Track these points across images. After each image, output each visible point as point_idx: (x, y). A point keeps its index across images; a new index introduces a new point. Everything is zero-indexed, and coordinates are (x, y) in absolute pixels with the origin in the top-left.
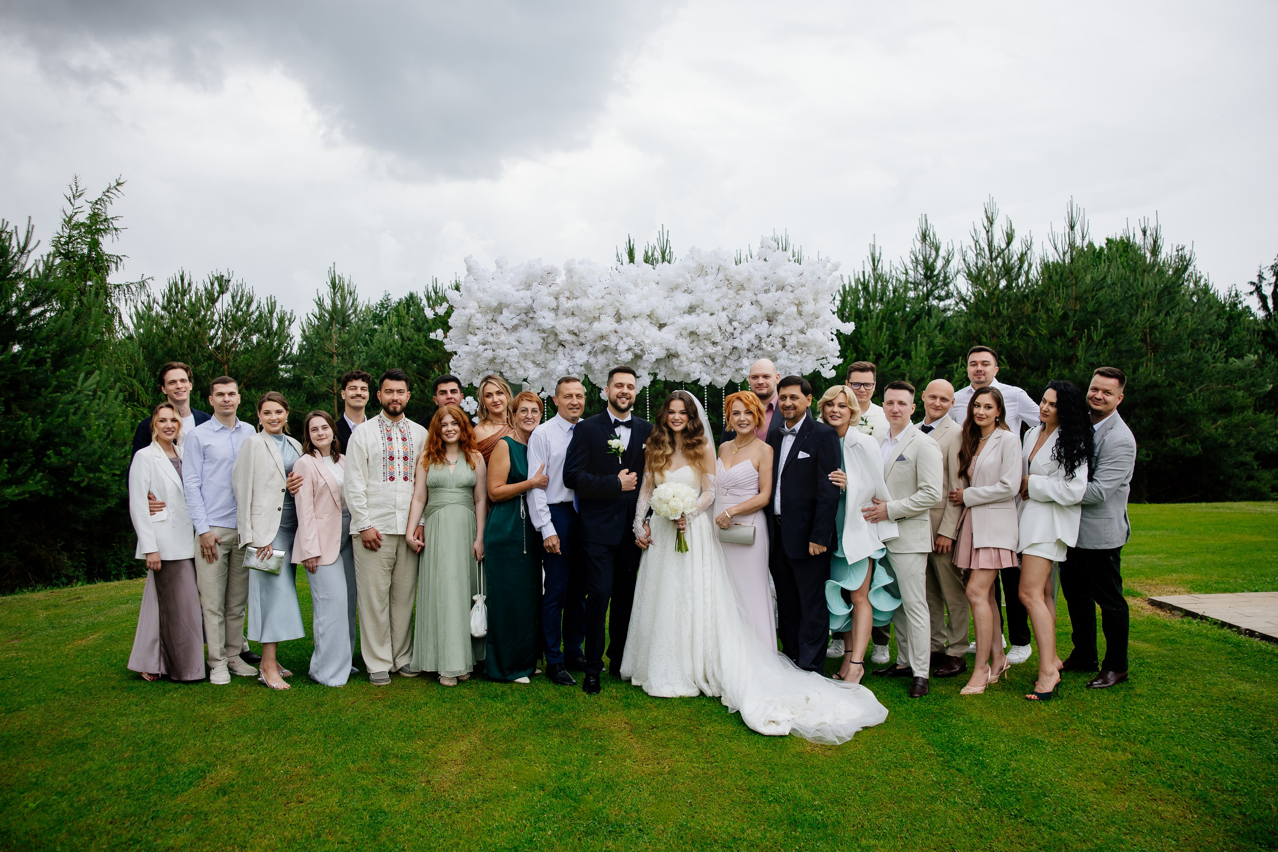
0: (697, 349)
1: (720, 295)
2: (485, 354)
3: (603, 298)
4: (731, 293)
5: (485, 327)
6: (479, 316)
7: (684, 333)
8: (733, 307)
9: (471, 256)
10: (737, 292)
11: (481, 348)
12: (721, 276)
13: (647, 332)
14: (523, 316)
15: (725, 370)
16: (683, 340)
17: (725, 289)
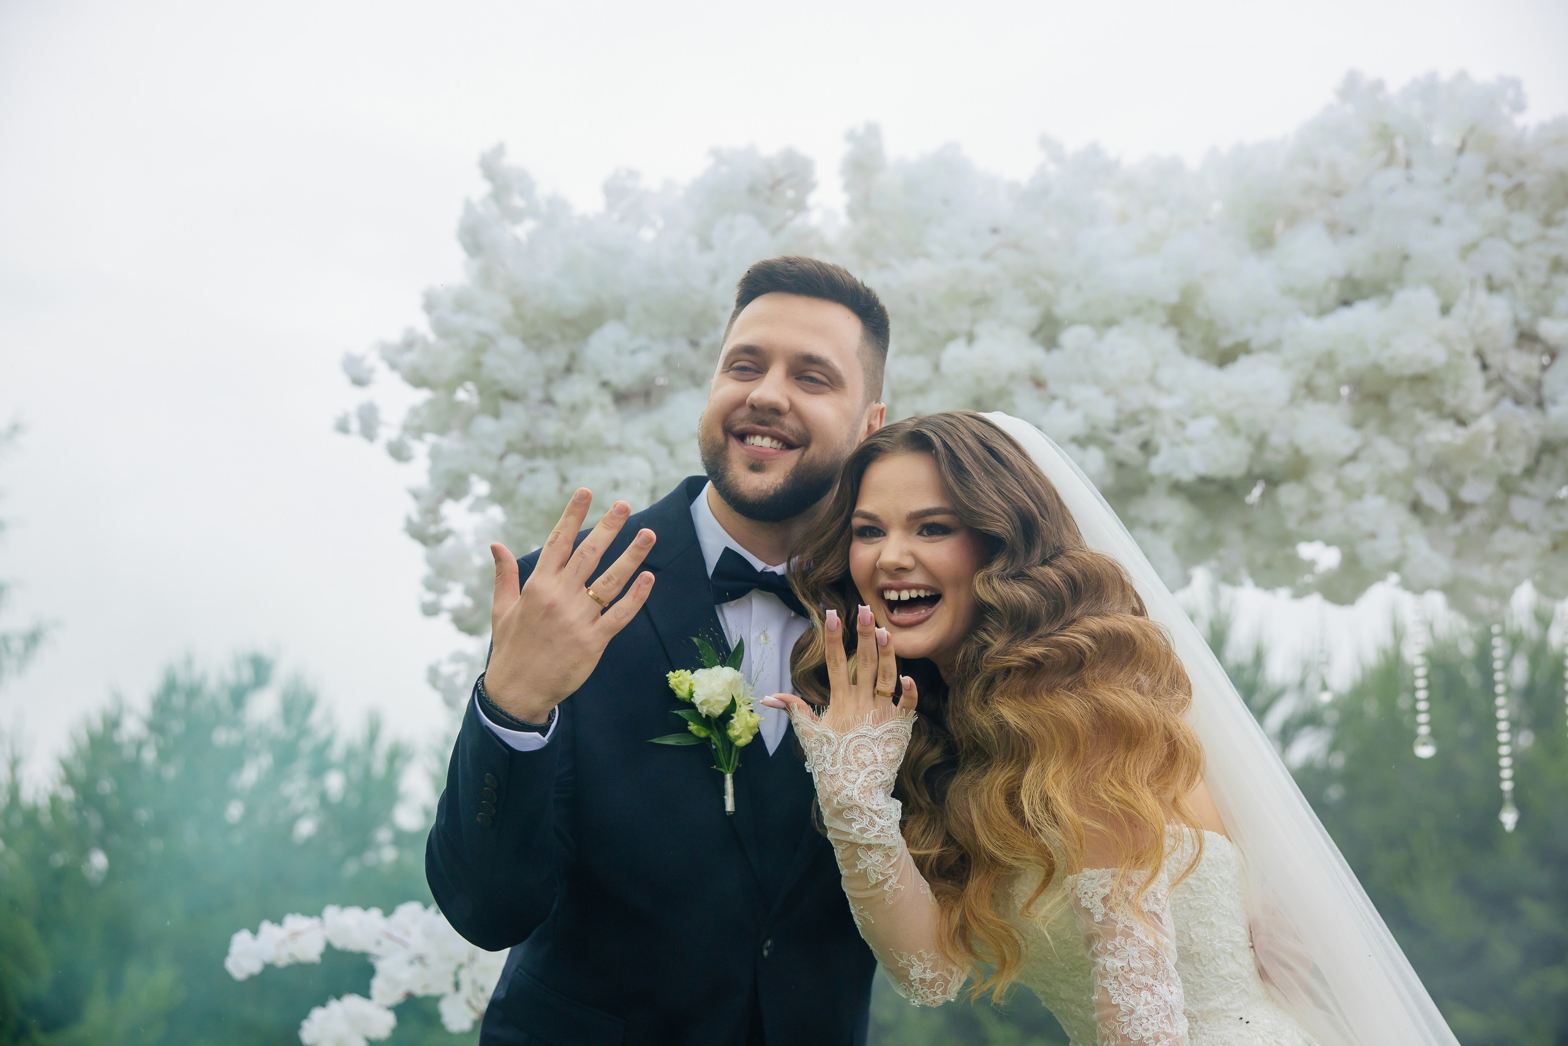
0: (1384, 446)
1: (1472, 230)
2: (525, 489)
3: (986, 257)
4: (1525, 224)
5: (536, 394)
6: (511, 344)
7: (1323, 380)
8: (1537, 277)
9: (500, 150)
10: (1548, 221)
11: (513, 461)
12: (1472, 164)
13: (1166, 376)
14: (681, 346)
15: (1506, 539)
16: (1323, 407)
17: (1494, 208)
